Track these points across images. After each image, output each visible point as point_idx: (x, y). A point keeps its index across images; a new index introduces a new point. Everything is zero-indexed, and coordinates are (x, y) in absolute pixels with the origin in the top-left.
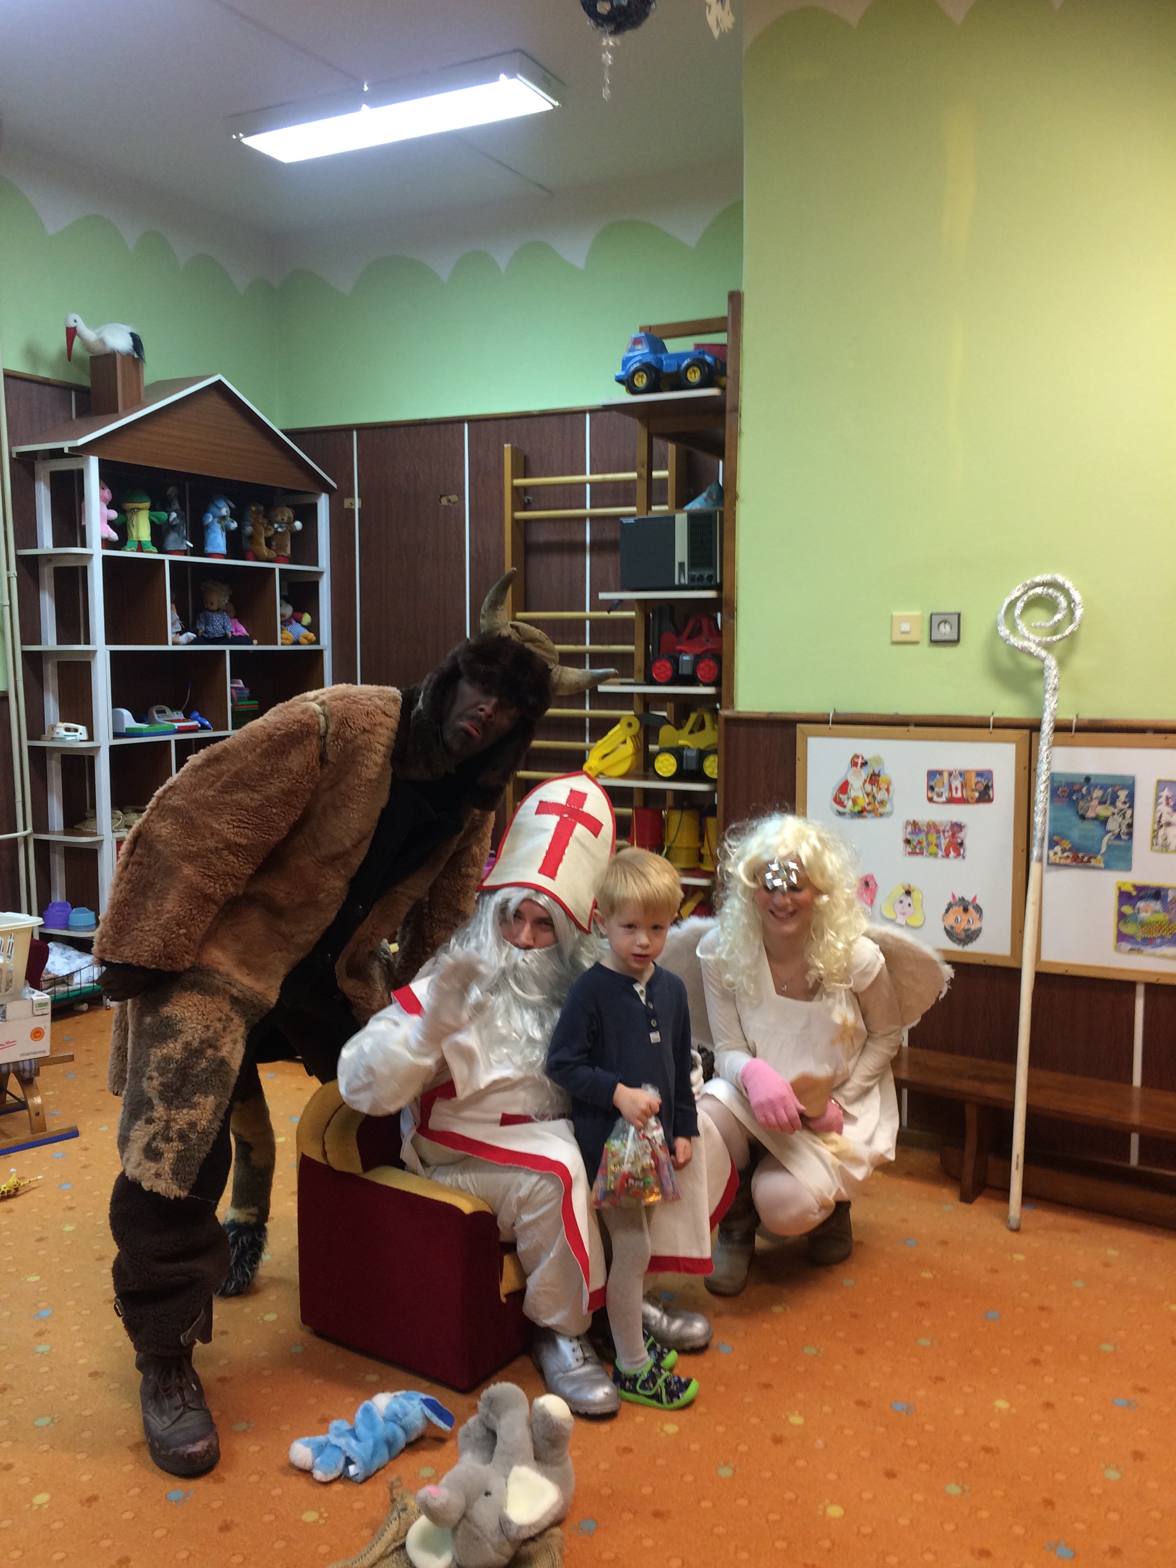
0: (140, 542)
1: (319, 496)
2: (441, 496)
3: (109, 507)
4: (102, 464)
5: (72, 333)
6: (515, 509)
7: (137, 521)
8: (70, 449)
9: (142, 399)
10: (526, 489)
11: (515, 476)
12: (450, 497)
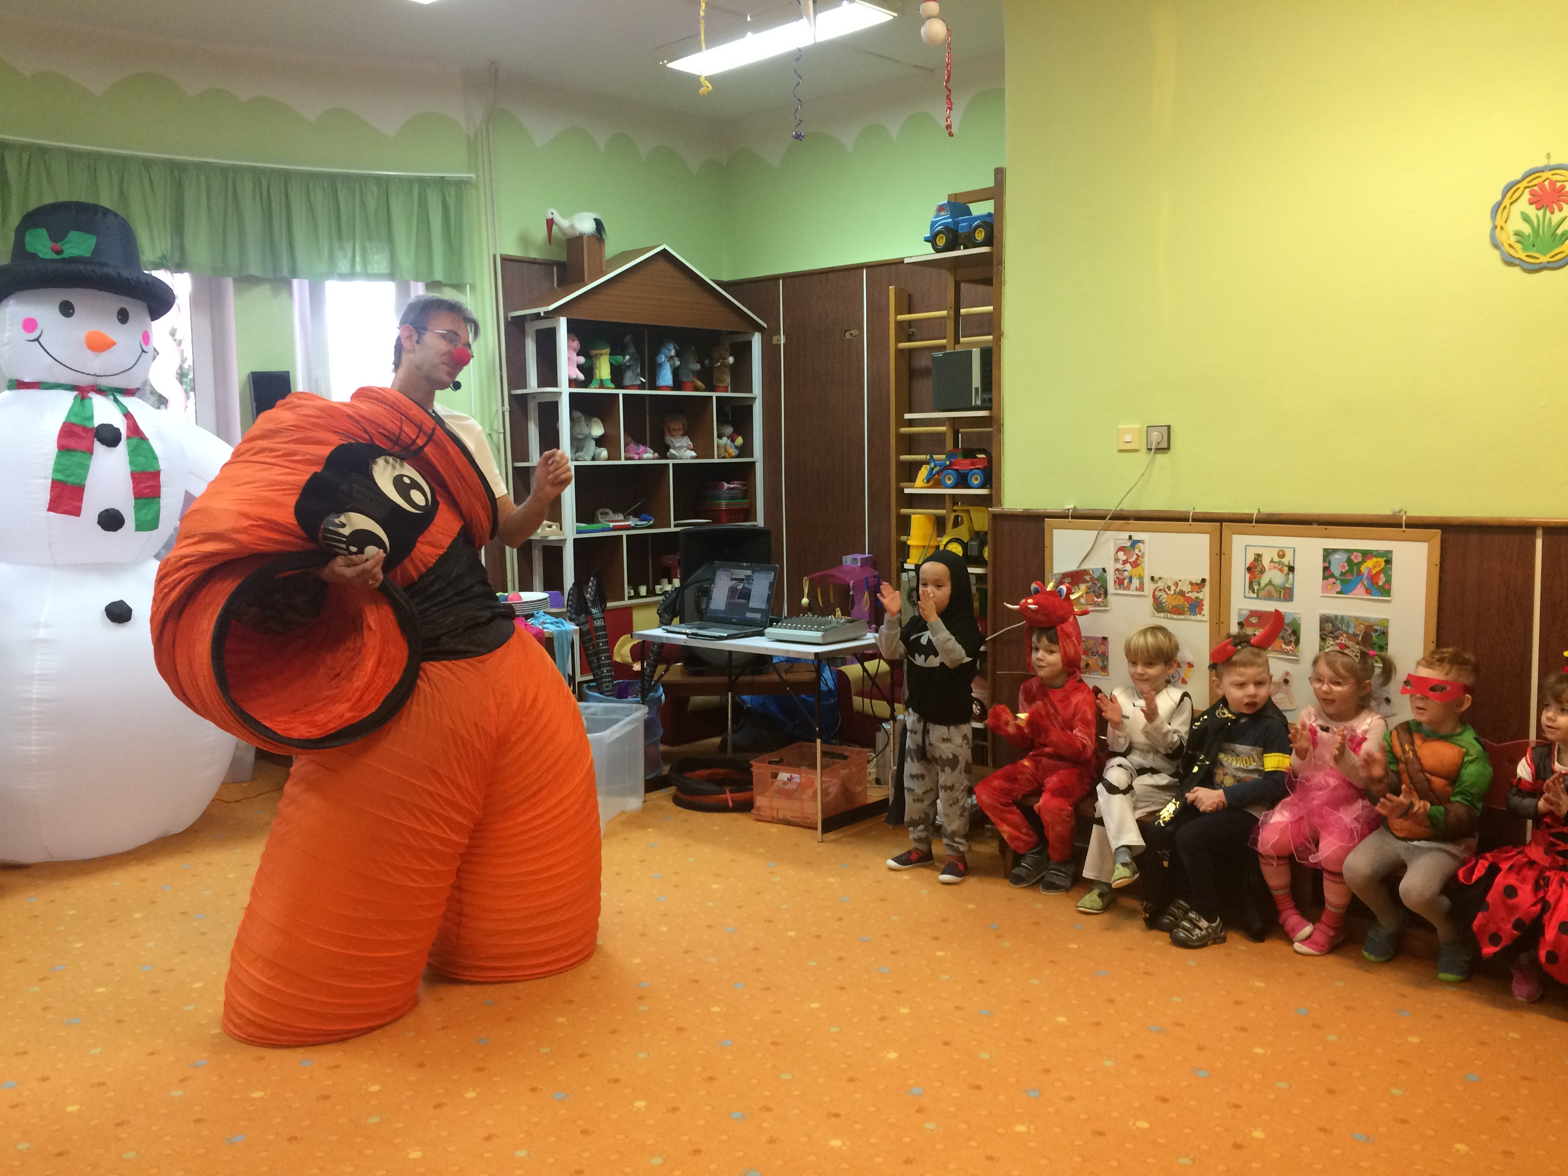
0: (601, 380)
1: (753, 335)
2: (845, 332)
3: (578, 355)
4: (570, 322)
5: (550, 223)
6: (898, 340)
7: (600, 364)
8: (545, 312)
9: (604, 269)
10: (910, 323)
11: (899, 312)
12: (852, 332)
